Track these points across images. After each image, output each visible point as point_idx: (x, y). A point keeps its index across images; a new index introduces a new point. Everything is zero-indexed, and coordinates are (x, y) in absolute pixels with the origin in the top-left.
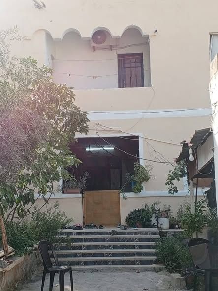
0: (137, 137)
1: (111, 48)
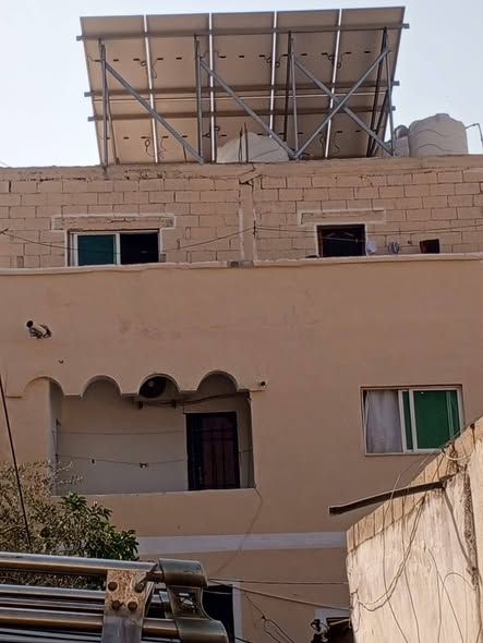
0: (229, 589)
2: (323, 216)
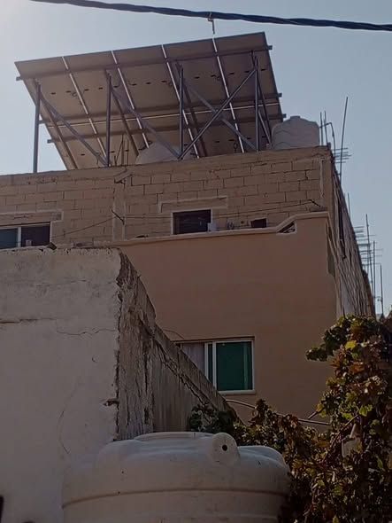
2: (178, 205)
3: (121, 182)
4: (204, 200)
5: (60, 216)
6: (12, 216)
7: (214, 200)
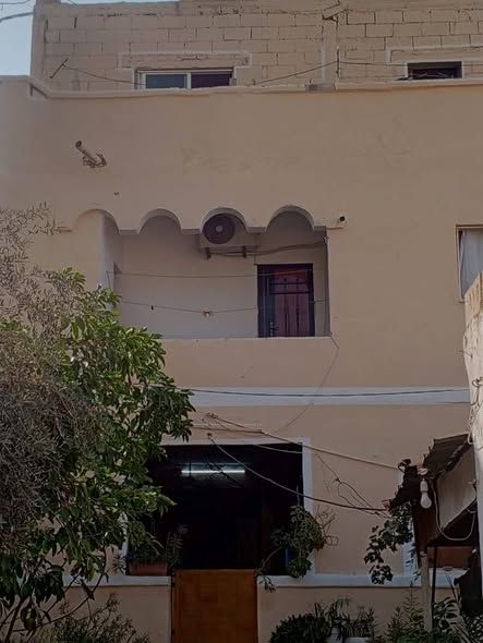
0: (299, 447)
1: (244, 252)
2: (415, 53)
3: (331, 18)
4: (452, 49)
5: (247, 60)
6: (178, 56)
7: (465, 49)
